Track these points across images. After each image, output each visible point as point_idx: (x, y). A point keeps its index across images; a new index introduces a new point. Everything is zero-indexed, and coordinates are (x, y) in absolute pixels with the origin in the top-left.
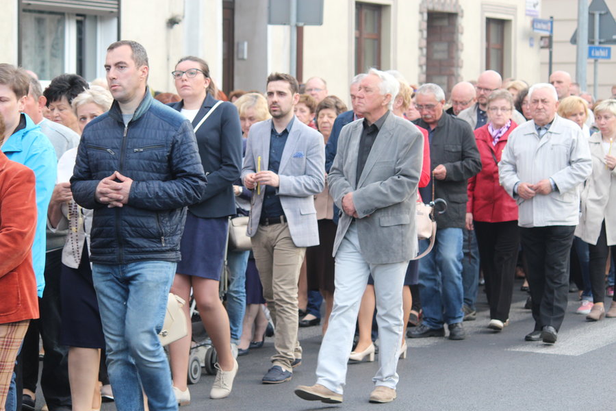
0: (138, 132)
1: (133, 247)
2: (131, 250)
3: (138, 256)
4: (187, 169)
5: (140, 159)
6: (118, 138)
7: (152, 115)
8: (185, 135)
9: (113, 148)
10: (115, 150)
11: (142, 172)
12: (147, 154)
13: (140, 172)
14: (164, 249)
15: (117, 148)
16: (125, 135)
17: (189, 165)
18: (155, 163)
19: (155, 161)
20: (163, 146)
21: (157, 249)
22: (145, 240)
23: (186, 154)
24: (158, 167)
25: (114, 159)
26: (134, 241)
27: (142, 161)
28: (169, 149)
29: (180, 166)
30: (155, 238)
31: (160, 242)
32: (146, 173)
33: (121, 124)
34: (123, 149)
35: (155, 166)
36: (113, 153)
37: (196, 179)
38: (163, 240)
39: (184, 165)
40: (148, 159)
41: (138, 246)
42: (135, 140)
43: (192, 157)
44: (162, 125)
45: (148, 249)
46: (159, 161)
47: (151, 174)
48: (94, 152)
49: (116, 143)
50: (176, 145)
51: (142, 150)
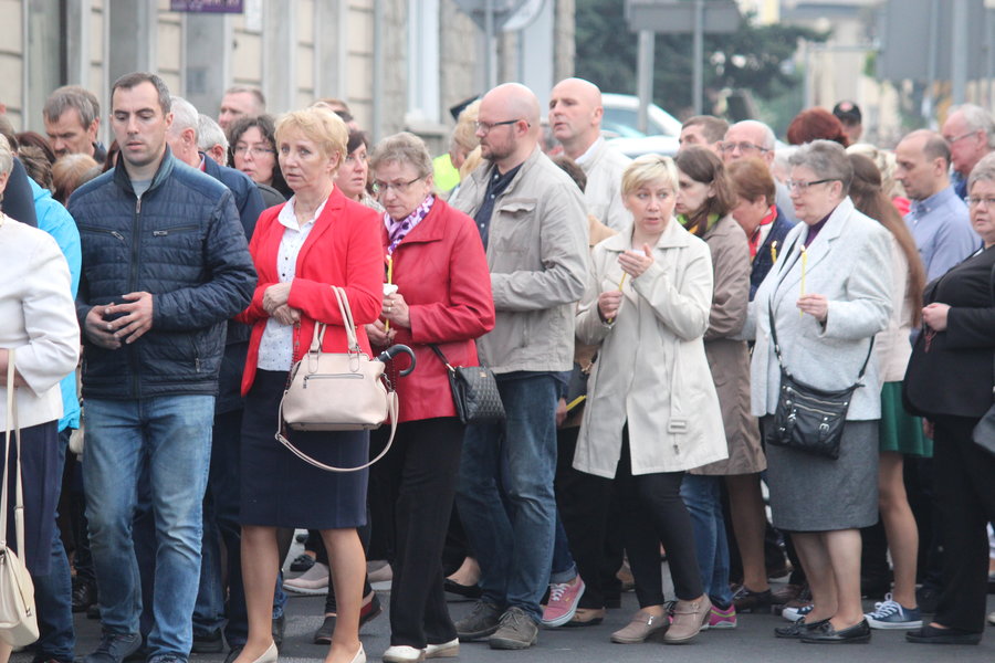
0: (158, 206)
1: (154, 374)
2: (152, 378)
3: (162, 388)
4: (227, 259)
5: (164, 246)
6: (126, 215)
7: (177, 182)
8: (224, 211)
9: (120, 230)
10: (124, 233)
11: (167, 265)
12: (173, 238)
13: (163, 265)
14: (198, 376)
15: (126, 230)
16: (138, 211)
17: (232, 252)
18: (186, 252)
19: (184, 248)
20: (196, 227)
21: (190, 377)
22: (173, 364)
23: (226, 238)
24: (190, 257)
25: (123, 245)
26: (157, 365)
27: (166, 250)
28: (205, 231)
29: (218, 254)
30: (186, 360)
31: (194, 366)
32: (173, 266)
33: (131, 195)
34: (137, 231)
35: (185, 255)
36: (121, 238)
37: (243, 274)
38: (197, 364)
39: (224, 251)
40: (176, 247)
41: (162, 373)
42: (154, 218)
43: (235, 241)
44: (193, 197)
45: (175, 377)
46: (190, 248)
47: (180, 267)
48: (90, 236)
49: (125, 222)
50: (215, 225)
51: (165, 233)
